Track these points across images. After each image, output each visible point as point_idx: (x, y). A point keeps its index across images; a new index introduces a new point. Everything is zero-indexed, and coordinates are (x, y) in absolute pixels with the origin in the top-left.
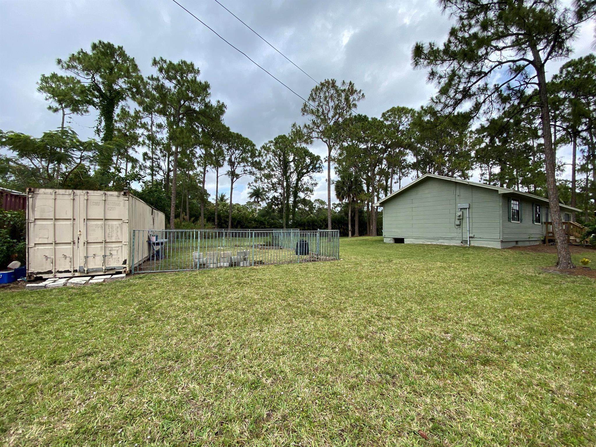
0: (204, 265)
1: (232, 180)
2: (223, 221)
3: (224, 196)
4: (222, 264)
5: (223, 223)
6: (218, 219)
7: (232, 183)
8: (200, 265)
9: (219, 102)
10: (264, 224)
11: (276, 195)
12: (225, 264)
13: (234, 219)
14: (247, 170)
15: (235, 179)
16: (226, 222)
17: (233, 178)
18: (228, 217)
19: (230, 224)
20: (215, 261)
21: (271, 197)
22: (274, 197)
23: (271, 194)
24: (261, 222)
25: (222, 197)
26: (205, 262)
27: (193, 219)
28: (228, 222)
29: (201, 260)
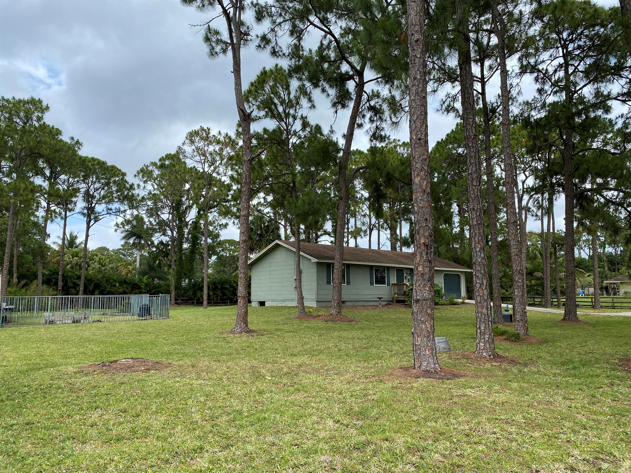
0: (53, 321)
1: (88, 223)
2: (70, 284)
3: (76, 237)
4: (66, 321)
5: (70, 287)
6: (63, 281)
7: (88, 227)
8: (50, 322)
9: (72, 138)
10: (139, 288)
11: (165, 239)
12: (69, 322)
13: (88, 281)
14: (111, 209)
15: (92, 222)
16: (76, 285)
17: (90, 221)
18: (79, 278)
19: (82, 288)
20: (61, 319)
21: (156, 242)
22: (161, 243)
23: (157, 238)
24: (135, 284)
25: (73, 239)
26: (53, 320)
27: (23, 282)
28: (79, 285)
29: (50, 318)
